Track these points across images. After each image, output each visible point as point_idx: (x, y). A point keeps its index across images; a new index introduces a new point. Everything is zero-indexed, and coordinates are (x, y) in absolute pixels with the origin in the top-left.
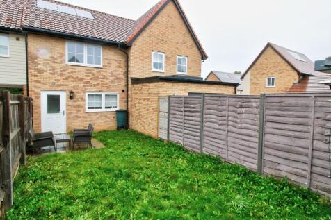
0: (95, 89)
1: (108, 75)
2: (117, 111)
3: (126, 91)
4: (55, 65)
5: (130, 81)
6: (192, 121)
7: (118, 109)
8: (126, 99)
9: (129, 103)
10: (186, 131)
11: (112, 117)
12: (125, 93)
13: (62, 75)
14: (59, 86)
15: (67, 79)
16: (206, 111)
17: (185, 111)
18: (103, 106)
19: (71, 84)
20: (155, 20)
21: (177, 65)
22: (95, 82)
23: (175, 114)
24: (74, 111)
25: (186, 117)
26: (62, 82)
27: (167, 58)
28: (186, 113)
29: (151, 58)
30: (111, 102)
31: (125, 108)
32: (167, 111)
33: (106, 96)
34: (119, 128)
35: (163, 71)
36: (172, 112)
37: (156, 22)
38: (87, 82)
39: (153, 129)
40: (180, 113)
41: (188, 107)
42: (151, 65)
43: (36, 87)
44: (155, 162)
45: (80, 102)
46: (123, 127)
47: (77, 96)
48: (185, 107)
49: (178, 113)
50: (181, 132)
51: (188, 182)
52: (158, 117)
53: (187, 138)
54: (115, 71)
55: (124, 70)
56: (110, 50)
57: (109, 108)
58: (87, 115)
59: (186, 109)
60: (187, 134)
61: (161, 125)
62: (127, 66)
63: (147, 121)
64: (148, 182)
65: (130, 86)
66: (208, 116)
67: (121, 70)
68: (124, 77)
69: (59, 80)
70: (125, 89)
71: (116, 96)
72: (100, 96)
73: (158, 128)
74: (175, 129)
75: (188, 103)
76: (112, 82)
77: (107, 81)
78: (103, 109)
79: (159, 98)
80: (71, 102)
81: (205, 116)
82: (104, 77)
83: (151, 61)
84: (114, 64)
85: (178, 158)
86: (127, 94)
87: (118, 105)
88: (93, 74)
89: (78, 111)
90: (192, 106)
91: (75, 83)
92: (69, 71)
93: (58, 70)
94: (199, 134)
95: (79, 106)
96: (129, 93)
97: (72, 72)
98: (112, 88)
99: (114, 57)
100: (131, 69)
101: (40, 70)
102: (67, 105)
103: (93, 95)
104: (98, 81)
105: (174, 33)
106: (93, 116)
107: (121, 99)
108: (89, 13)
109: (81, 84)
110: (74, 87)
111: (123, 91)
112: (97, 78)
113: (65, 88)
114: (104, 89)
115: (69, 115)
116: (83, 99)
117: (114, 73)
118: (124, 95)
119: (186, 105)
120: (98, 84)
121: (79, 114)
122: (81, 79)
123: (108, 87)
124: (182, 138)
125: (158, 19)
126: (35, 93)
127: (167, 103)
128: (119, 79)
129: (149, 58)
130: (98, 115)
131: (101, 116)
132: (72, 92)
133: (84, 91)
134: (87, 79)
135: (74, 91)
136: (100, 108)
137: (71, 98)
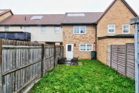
0: (83, 42)
1: (88, 37)
2: (92, 52)
3: (95, 43)
4: (70, 35)
5: (97, 39)
6: (121, 58)
7: (92, 51)
8: (95, 47)
9: (97, 48)
10: (119, 63)
11: (89, 54)
12: (95, 44)
13: (72, 38)
14: (71, 42)
15: (73, 39)
16: (128, 53)
17: (118, 53)
18: (86, 49)
19: (75, 41)
20: (110, 10)
21: (123, 29)
22: (83, 40)
23: (114, 54)
24: (76, 51)
25: (119, 56)
26: (72, 40)
27: (116, 27)
28: (119, 54)
29: (107, 28)
30: (89, 48)
31: (95, 50)
32: (110, 52)
33: (87, 45)
34: (92, 59)
35: (114, 33)
36: (112, 53)
37: (110, 11)
38: (80, 40)
39: (105, 60)
40: (116, 54)
41: (119, 51)
42: (107, 31)
43: (65, 42)
44: (97, 76)
45: (78, 48)
46: (94, 58)
47: (77, 45)
48: (118, 51)
49: (115, 53)
50: (116, 63)
51: (106, 88)
52: (107, 55)
53: (119, 67)
54: (91, 35)
55: (95, 34)
56: (89, 27)
57: (89, 50)
58: (80, 52)
59: (119, 52)
60: (119, 65)
61: (108, 59)
62: (96, 33)
63: (103, 56)
64: (87, 82)
65: (97, 41)
66: (129, 56)
67: (93, 34)
68: (95, 37)
69: (71, 40)
70: (95, 42)
71: (91, 45)
72: (85, 45)
73: (107, 60)
74: (114, 61)
75: (119, 49)
76: (90, 39)
77: (88, 39)
78: (86, 51)
79: (107, 46)
80: (75, 47)
81: (128, 56)
82: (87, 38)
83: (107, 29)
84: (91, 32)
85: (110, 76)
86: (96, 44)
87: (92, 49)
88: (82, 37)
89: (77, 51)
90: (121, 50)
91: (76, 41)
92: (74, 36)
93: (71, 36)
94: (124, 66)
95: (77, 49)
96: (97, 44)
97: (75, 37)
98: (90, 42)
99: (91, 29)
100: (97, 33)
101: (66, 36)
102: (74, 49)
103: (82, 45)
104: (84, 39)
105: (121, 13)
106: (82, 53)
107: (94, 46)
108: (84, 14)
109: (78, 41)
110: (76, 42)
111: (94, 43)
112: (84, 38)
113: (73, 42)
114: (86, 42)
115: (74, 52)
116: (79, 46)
117: (91, 36)
118: (95, 45)
119: (118, 50)
120: (84, 41)
121: (77, 52)
122: (78, 39)
123: (88, 42)
124: (117, 67)
125: (111, 9)
126: (64, 44)
127: (110, 49)
128: (93, 38)
129: (106, 28)
130: (84, 53)
131: (85, 53)
132: (75, 44)
133: (79, 43)
134: (80, 39)
135: (76, 43)
136: (85, 50)
137: (75, 46)
